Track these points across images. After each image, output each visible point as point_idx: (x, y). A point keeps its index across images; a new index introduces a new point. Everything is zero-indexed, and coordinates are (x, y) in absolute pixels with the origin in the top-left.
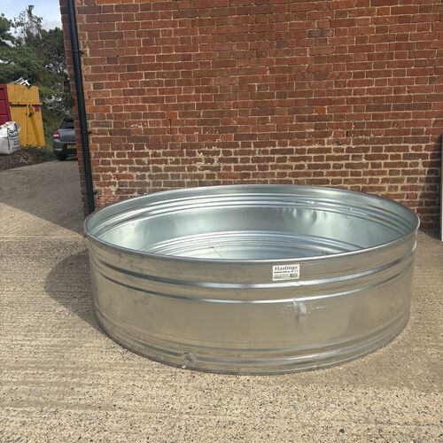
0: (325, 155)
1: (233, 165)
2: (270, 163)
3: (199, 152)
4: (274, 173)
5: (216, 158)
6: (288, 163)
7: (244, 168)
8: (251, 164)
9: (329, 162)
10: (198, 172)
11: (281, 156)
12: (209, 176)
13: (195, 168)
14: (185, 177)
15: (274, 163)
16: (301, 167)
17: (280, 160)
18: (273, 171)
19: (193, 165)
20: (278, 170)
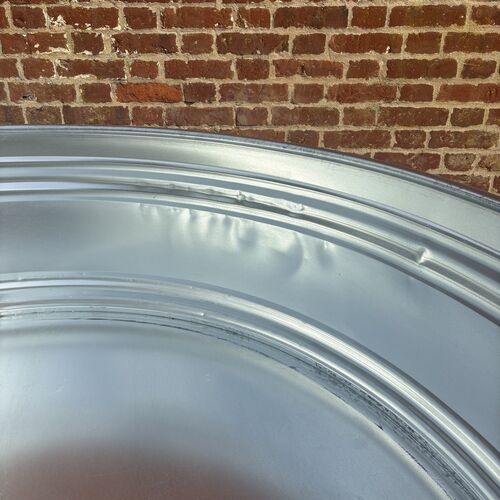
0: (443, 31)
1: (160, 59)
2: (275, 56)
3: (53, 14)
4: (284, 87)
5: (106, 35)
6: (327, 56)
7: (196, 69)
8: (215, 56)
9: (453, 55)
10: (57, 79)
11: (306, 31)
12: (91, 93)
13: (46, 68)
14: (19, 93)
15: (287, 55)
16: (367, 69)
17: (303, 45)
18: (282, 81)
19: (37, 55)
20: (299, 79)
